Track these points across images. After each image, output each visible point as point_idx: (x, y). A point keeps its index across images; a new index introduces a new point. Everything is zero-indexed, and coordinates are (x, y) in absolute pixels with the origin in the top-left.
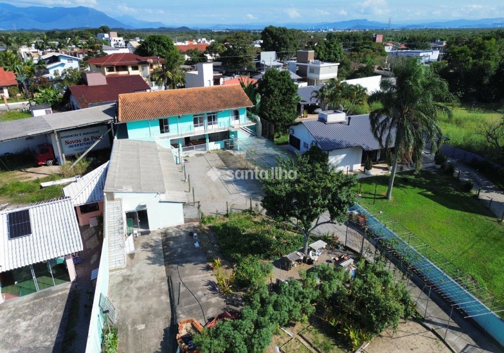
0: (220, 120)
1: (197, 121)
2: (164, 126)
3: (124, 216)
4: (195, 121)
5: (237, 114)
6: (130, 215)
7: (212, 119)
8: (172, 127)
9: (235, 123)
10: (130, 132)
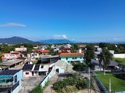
0: (77, 59)
1: (73, 58)
2: (67, 59)
3: (55, 70)
4: (73, 59)
5: (81, 58)
6: (56, 70)
7: (76, 58)
8: (68, 59)
9: (80, 60)
10: (61, 59)
